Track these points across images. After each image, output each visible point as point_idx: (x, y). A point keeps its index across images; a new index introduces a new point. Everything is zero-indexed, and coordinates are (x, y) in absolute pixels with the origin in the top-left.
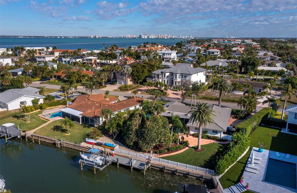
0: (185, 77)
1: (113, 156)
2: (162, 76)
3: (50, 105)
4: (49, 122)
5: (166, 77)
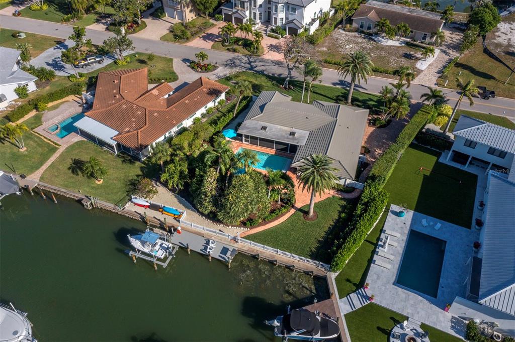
0: (294, 10)
1: (179, 233)
2: (251, 5)
4: (61, 150)
5: (257, 6)
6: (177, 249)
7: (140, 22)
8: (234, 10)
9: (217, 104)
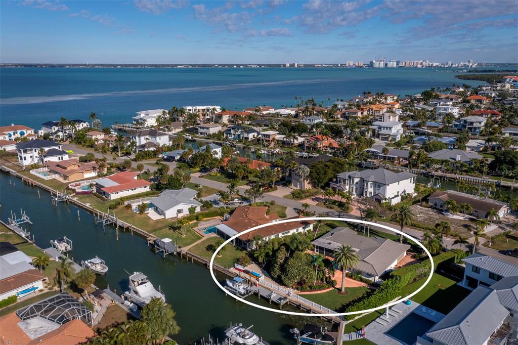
0: (379, 187)
1: (256, 286)
2: (350, 182)
3: (207, 215)
4: (204, 239)
5: (355, 183)
6: (252, 293)
7: (273, 186)
8: (338, 185)
9: (306, 231)
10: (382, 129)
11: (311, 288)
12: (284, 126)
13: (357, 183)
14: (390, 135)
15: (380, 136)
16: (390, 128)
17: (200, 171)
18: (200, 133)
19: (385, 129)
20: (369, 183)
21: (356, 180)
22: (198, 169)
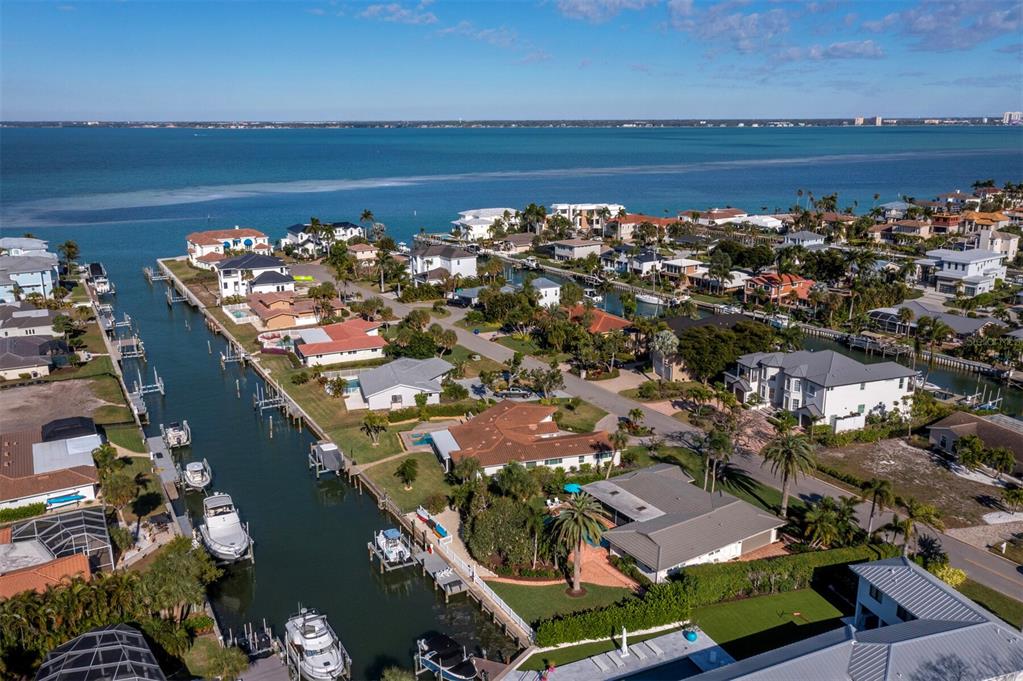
1: (431, 552)
2: (760, 374)
3: (445, 412)
4: (404, 454)
5: (769, 378)
6: (414, 563)
7: (611, 370)
8: (738, 379)
10: (946, 266)
11: (523, 574)
12: (724, 250)
13: (773, 378)
14: (960, 282)
15: (939, 282)
16: (964, 265)
17: (501, 330)
18: (559, 256)
19: (953, 266)
20: (793, 380)
21: (772, 372)
22: (499, 325)
